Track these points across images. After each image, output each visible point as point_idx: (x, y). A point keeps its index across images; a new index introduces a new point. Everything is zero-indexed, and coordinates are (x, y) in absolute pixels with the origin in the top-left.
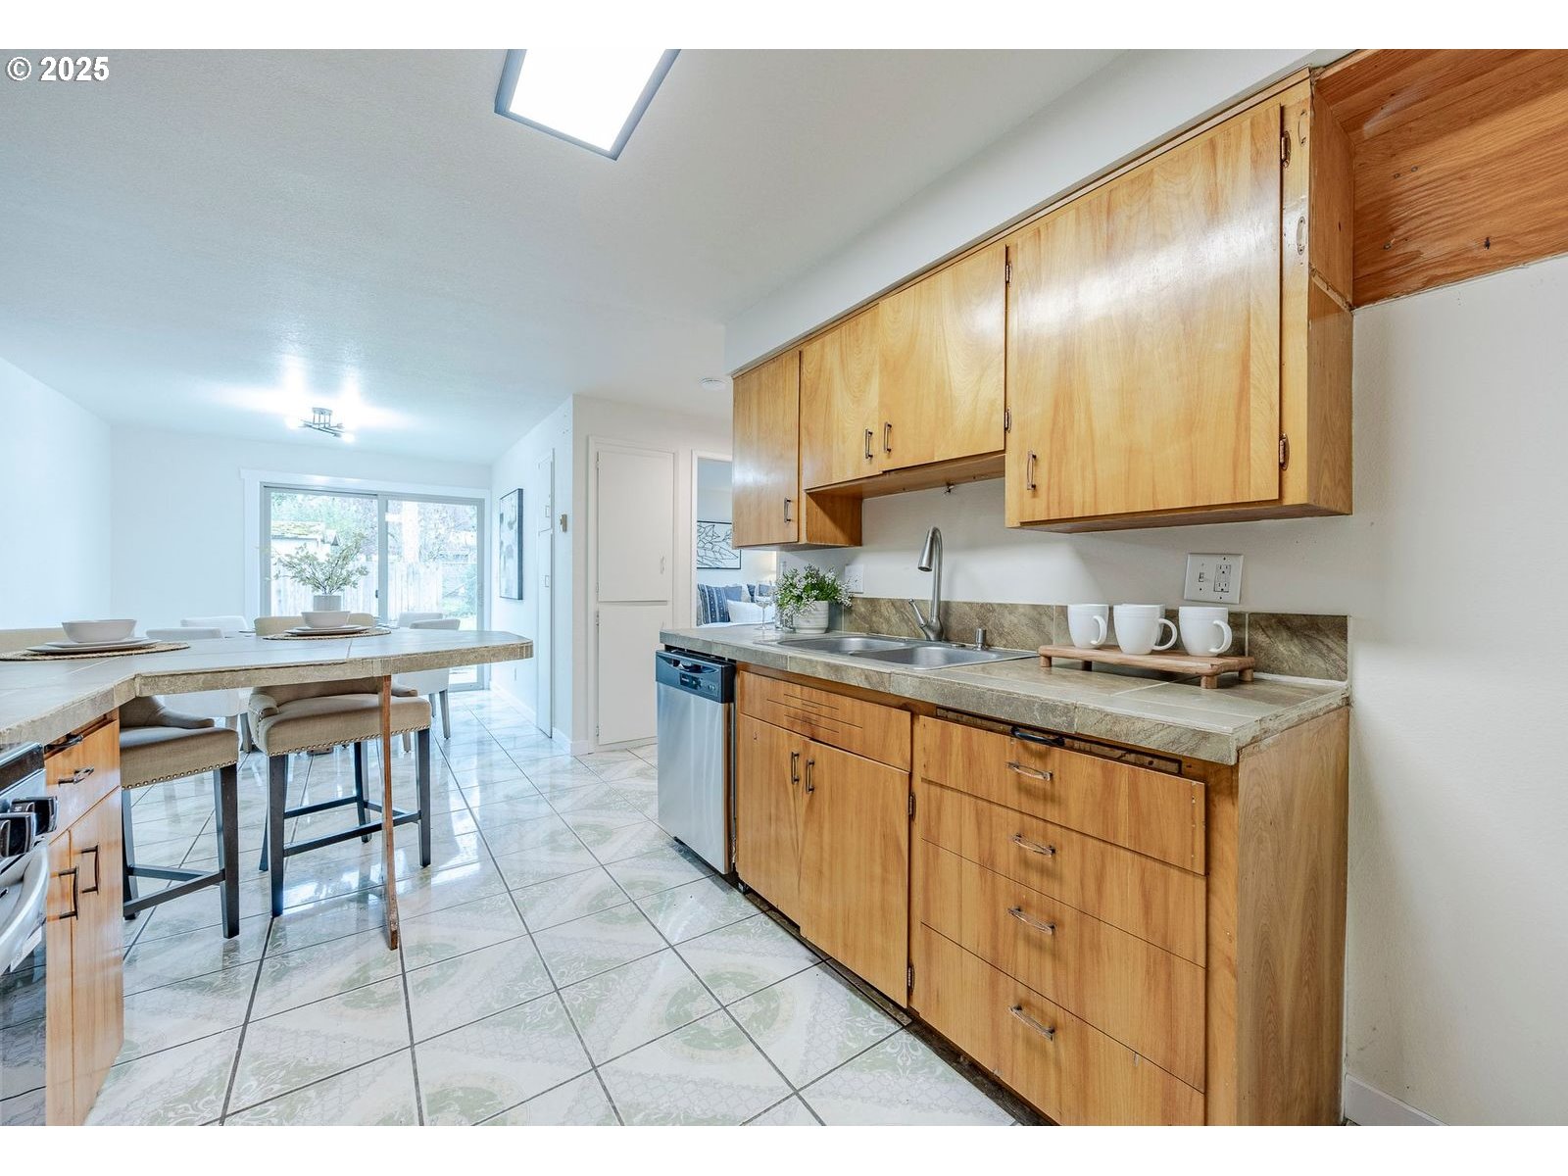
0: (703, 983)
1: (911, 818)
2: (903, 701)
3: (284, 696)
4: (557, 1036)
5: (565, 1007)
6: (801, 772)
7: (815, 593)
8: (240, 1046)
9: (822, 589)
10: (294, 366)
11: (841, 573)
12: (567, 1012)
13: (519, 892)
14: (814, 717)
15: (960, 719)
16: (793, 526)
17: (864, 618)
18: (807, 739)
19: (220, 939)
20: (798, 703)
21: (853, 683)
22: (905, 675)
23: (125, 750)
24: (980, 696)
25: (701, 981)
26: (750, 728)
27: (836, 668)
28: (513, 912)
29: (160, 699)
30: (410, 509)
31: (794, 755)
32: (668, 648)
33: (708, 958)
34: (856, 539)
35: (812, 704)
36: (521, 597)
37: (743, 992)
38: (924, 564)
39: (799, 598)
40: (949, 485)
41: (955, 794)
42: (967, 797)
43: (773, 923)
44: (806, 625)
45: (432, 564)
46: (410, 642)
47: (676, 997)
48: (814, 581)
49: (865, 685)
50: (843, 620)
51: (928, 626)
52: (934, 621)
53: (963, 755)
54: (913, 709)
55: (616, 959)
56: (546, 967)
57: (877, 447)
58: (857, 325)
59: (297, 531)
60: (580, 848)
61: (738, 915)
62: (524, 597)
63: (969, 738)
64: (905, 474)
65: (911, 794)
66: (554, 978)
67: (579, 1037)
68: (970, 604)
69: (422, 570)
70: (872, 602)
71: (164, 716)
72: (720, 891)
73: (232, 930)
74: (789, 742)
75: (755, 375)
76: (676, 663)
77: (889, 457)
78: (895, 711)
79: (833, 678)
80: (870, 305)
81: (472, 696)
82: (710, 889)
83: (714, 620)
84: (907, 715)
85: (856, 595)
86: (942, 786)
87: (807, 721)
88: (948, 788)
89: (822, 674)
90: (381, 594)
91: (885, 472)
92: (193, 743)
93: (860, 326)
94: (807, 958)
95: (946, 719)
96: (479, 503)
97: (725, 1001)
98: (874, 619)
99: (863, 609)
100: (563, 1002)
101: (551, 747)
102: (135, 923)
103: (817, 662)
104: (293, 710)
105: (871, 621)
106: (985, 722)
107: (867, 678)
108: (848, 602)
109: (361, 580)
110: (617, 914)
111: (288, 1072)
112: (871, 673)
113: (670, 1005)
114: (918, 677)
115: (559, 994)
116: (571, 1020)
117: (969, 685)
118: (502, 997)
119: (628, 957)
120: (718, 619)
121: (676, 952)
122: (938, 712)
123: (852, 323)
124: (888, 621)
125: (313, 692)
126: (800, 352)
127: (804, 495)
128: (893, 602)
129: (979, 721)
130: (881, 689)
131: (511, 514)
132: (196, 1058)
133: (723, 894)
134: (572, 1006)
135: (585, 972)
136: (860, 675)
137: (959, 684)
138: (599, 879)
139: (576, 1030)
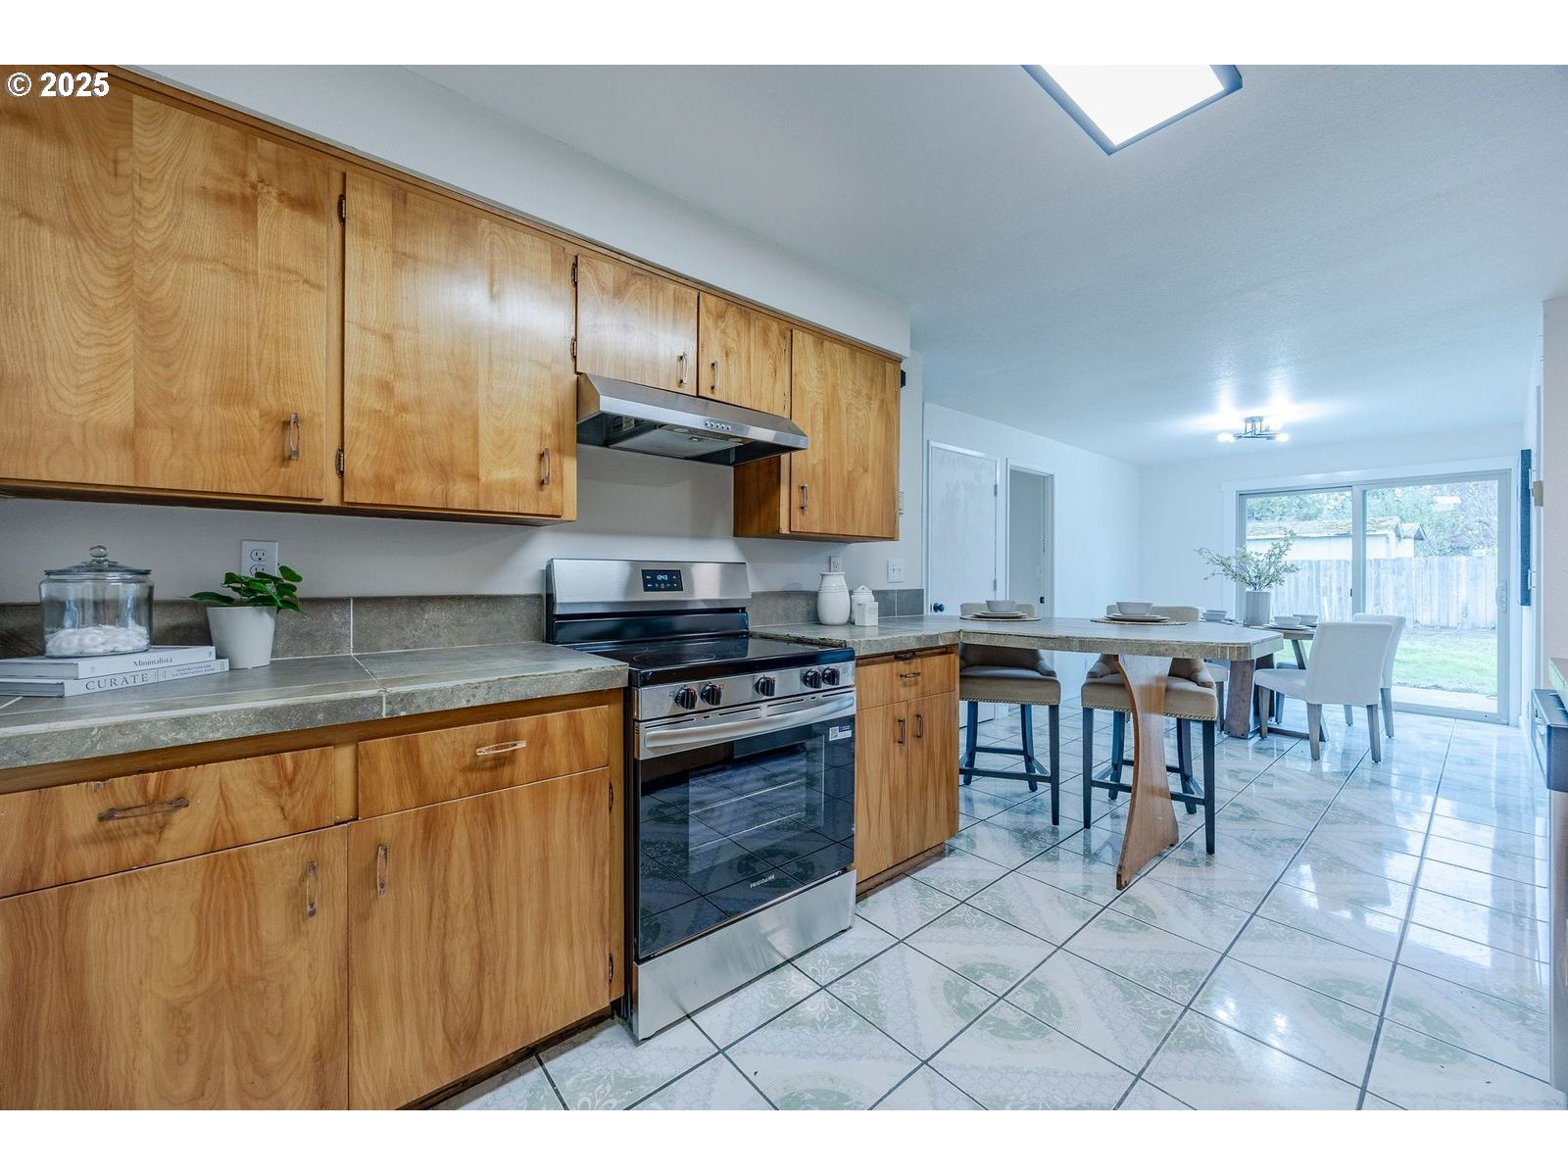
4: (1143, 1031)
5: (1177, 1022)
12: (1174, 1027)
13: (1264, 921)
28: (1234, 931)
56: (1203, 985)
66: (1198, 999)
67: (1158, 1049)
73: (1055, 821)
90: (1356, 593)
92: (1037, 684)
96: (1503, 475)
100: (1180, 1019)
110: (1341, 1012)
115: (1186, 1011)
116: (1169, 1034)
134: (1184, 1027)
139: (1162, 1043)
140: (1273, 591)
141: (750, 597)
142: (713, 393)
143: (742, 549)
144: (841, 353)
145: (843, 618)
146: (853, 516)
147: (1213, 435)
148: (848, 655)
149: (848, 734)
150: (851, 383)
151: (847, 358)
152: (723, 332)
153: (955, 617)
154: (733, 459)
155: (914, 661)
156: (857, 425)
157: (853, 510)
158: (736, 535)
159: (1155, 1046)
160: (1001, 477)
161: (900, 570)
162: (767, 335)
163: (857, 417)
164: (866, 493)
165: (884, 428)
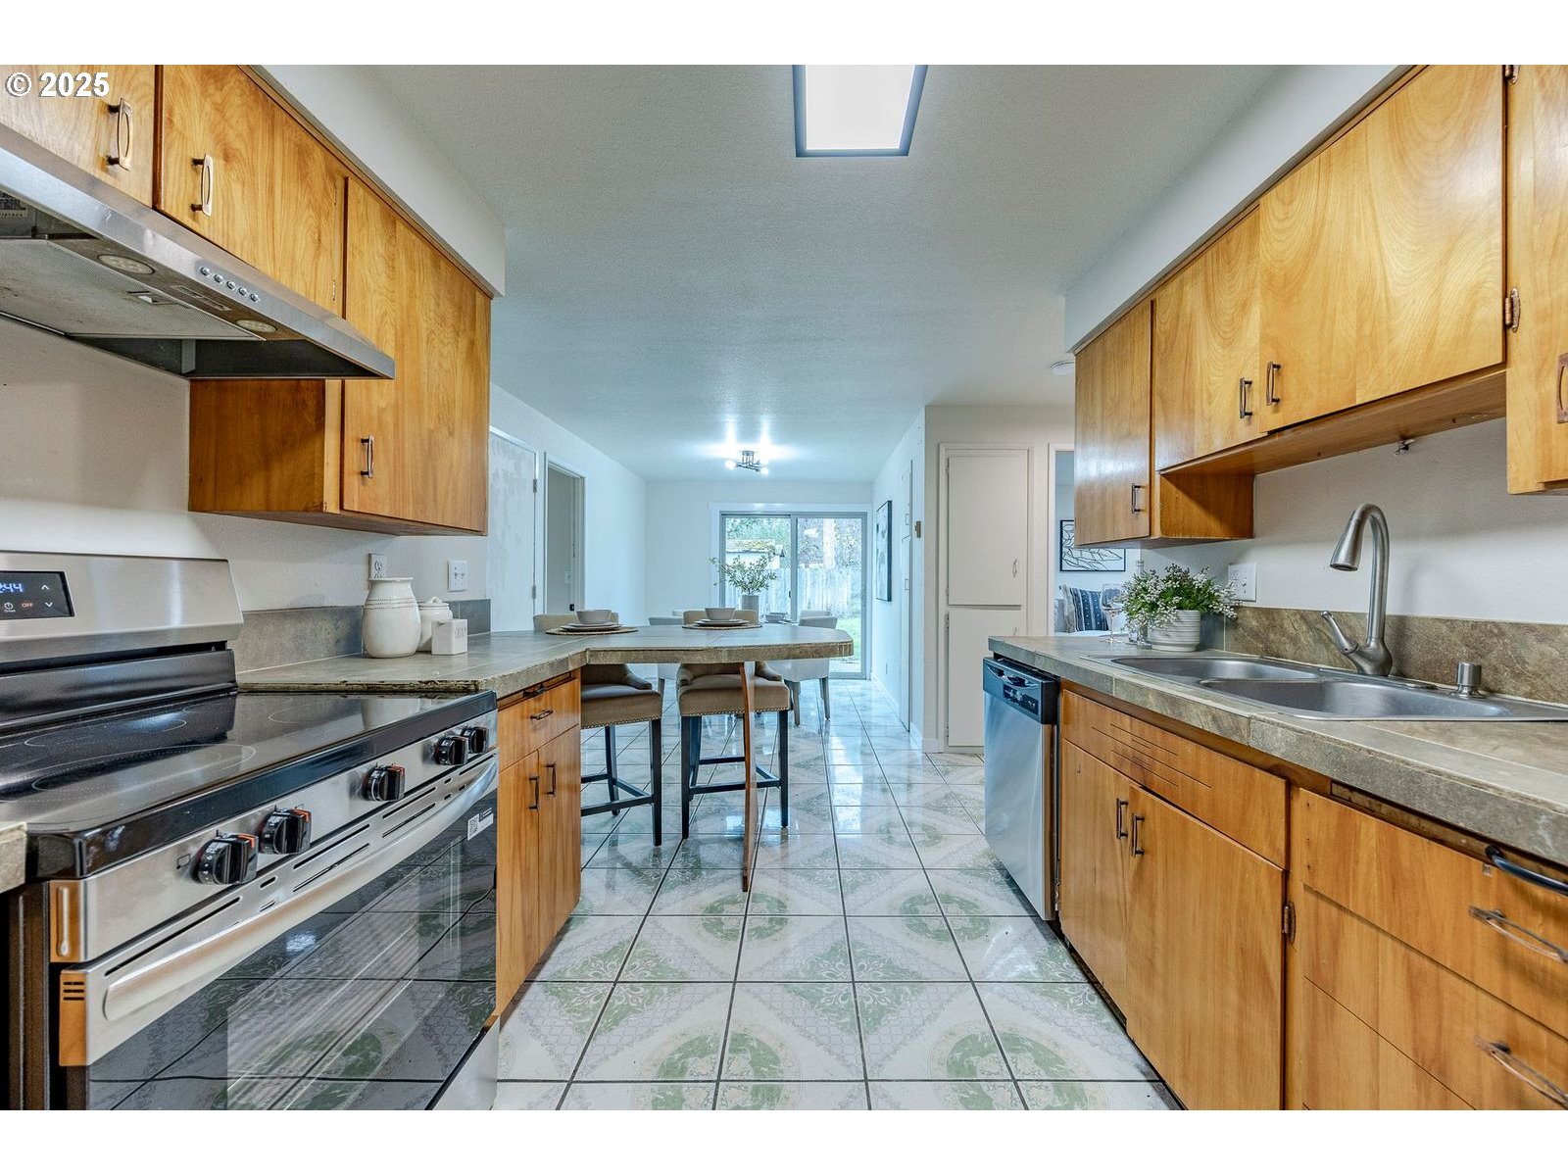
0: (997, 1039)
1: (1287, 939)
2: (1273, 762)
3: (698, 671)
4: (842, 1029)
5: (856, 1002)
6: (1127, 826)
7: (1176, 600)
8: (639, 931)
9: (1185, 594)
10: (731, 424)
11: (1223, 574)
12: (857, 1007)
13: (847, 873)
14: (1147, 759)
15: (1375, 808)
16: (1144, 517)
17: (1256, 635)
18: (1136, 787)
19: (650, 843)
20: (1127, 739)
21: (1195, 723)
22: (1273, 723)
23: (585, 701)
24: (1415, 777)
25: (995, 1035)
26: (1073, 758)
27: (1173, 701)
28: (837, 889)
29: (630, 666)
30: (829, 524)
31: (1120, 803)
32: (997, 656)
33: (1013, 1012)
34: (1243, 528)
35: (1143, 742)
36: (890, 599)
37: (1042, 1072)
38: (1342, 559)
39: (1153, 606)
40: (1404, 438)
41: (1365, 928)
42: (1389, 940)
43: (1100, 1001)
44: (1165, 640)
45: (844, 570)
46: (773, 636)
47: (963, 1043)
48: (1177, 585)
49: (1211, 728)
50: (1225, 636)
51: (1359, 651)
52: (1373, 644)
53: (1379, 869)
54: (1291, 778)
55: (914, 972)
56: (850, 954)
57: (1257, 400)
58: (1228, 242)
59: (758, 546)
60: (909, 846)
61: (1057, 974)
62: (893, 598)
63: (1394, 845)
64: (1306, 431)
65: (1286, 901)
66: (854, 969)
67: (861, 1039)
68: (1450, 623)
69: (837, 575)
70: (1269, 613)
71: (629, 679)
72: (1040, 937)
73: (658, 841)
74: (1117, 787)
75: (1098, 344)
76: (1001, 673)
77: (1276, 411)
78: (1258, 773)
79: (1168, 713)
80: (1248, 211)
81: (855, 684)
82: (1030, 930)
83: (1089, 628)
84: (1278, 785)
85: (1244, 604)
86: (1340, 907)
87: (1137, 763)
88: (1352, 914)
89: (1153, 705)
90: (793, 594)
91: (1272, 433)
92: (635, 700)
93: (1233, 243)
94: (1137, 1066)
95: (1348, 802)
96: (863, 516)
97: (1018, 1071)
98: (1272, 636)
99: (1254, 623)
100: (855, 997)
101: (909, 741)
102: (617, 818)
103: (1148, 689)
104: (699, 683)
105: (1267, 638)
106: (1426, 825)
107: (1215, 719)
108: (1231, 613)
109: (772, 584)
110: (926, 925)
111: (658, 965)
112: (1220, 713)
113: (955, 1049)
114: (1294, 730)
115: (854, 986)
116: (858, 1018)
117: (1389, 757)
118: (808, 969)
119: (926, 975)
120: (1094, 626)
121: (976, 990)
122: (1328, 788)
123: (1222, 242)
124: (1294, 640)
125: (717, 670)
126: (1152, 302)
127: (1157, 478)
128: (1303, 616)
129: (1414, 820)
130: (1236, 738)
131: (884, 526)
132: (615, 930)
133: (1043, 942)
134: (863, 1004)
135: (881, 975)
136: (1206, 715)
137: (1369, 751)
138: (917, 883)
139: (860, 1032)
140: (761, 594)
141: (241, 621)
142: (194, 218)
143: (207, 534)
144: (422, 253)
145: (409, 643)
146: (435, 496)
147: (722, 461)
148: (493, 702)
149: (489, 820)
150: (433, 302)
151: (428, 262)
152: (219, 109)
153: (527, 632)
154: (189, 363)
155: (544, 693)
156: (440, 365)
157: (435, 489)
158: (196, 505)
159: (857, 1037)
160: (539, 473)
161: (463, 575)
162: (306, 164)
163: (441, 354)
164: (452, 466)
165: (473, 381)
